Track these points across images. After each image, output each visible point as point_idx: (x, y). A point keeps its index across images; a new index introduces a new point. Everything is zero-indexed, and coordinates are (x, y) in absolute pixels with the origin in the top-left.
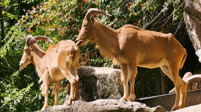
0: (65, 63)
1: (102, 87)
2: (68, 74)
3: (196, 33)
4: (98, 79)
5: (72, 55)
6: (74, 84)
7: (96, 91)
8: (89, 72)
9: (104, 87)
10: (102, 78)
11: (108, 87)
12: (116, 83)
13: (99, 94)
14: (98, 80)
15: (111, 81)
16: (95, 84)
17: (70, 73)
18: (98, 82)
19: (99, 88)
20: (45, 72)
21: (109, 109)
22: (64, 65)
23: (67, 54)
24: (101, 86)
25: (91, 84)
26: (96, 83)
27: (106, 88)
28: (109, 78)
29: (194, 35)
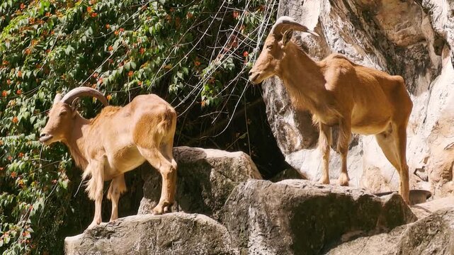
0: (151, 137)
1: (222, 182)
2: (156, 156)
3: (296, 119)
4: (213, 167)
5: (166, 122)
6: (169, 174)
7: (209, 189)
8: (191, 155)
9: (225, 182)
10: (221, 165)
11: (233, 181)
12: (250, 173)
13: (216, 195)
14: (213, 169)
15: (240, 170)
16: (206, 176)
17: (160, 154)
18: (212, 173)
19: (216, 183)
20: (99, 157)
21: (314, 194)
22: (149, 140)
23: (156, 120)
24: (219, 180)
25: (197, 177)
26: (209, 174)
27: (229, 183)
28: (237, 164)
29: (288, 124)
